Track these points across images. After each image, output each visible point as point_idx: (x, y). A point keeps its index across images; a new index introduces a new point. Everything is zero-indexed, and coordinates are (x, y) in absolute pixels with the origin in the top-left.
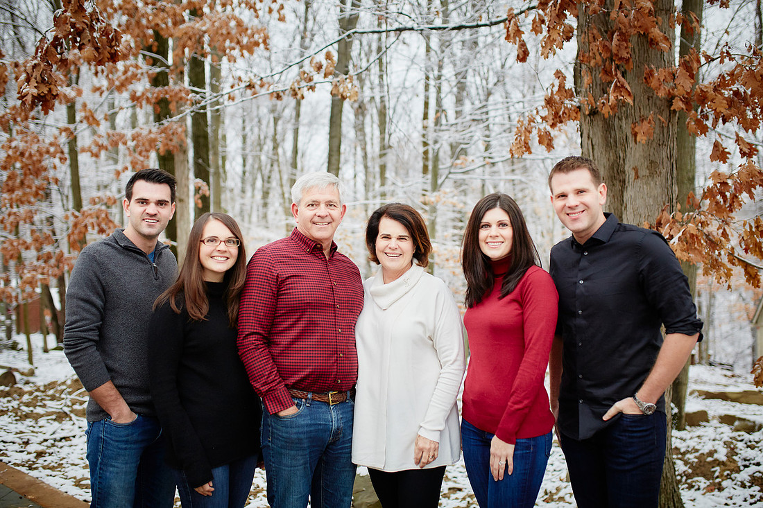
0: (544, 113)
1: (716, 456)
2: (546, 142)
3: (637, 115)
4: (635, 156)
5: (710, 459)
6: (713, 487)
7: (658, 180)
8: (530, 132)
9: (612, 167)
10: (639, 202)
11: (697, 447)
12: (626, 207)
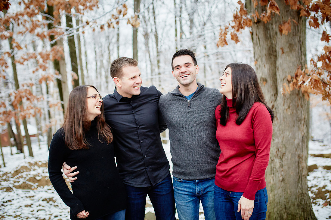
0: (233, 24)
1: (327, 188)
2: (235, 38)
3: (281, 20)
4: (281, 42)
5: (324, 190)
6: (326, 204)
7: (294, 53)
8: (226, 34)
9: (269, 49)
10: (285, 66)
11: (317, 184)
12: (278, 69)
